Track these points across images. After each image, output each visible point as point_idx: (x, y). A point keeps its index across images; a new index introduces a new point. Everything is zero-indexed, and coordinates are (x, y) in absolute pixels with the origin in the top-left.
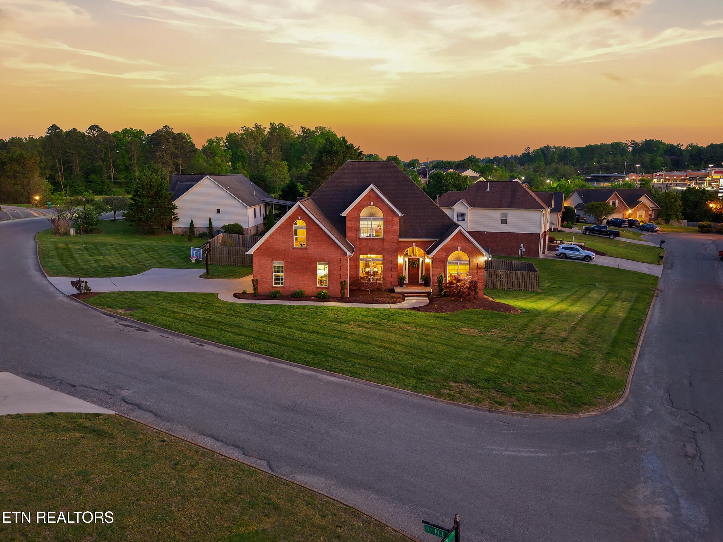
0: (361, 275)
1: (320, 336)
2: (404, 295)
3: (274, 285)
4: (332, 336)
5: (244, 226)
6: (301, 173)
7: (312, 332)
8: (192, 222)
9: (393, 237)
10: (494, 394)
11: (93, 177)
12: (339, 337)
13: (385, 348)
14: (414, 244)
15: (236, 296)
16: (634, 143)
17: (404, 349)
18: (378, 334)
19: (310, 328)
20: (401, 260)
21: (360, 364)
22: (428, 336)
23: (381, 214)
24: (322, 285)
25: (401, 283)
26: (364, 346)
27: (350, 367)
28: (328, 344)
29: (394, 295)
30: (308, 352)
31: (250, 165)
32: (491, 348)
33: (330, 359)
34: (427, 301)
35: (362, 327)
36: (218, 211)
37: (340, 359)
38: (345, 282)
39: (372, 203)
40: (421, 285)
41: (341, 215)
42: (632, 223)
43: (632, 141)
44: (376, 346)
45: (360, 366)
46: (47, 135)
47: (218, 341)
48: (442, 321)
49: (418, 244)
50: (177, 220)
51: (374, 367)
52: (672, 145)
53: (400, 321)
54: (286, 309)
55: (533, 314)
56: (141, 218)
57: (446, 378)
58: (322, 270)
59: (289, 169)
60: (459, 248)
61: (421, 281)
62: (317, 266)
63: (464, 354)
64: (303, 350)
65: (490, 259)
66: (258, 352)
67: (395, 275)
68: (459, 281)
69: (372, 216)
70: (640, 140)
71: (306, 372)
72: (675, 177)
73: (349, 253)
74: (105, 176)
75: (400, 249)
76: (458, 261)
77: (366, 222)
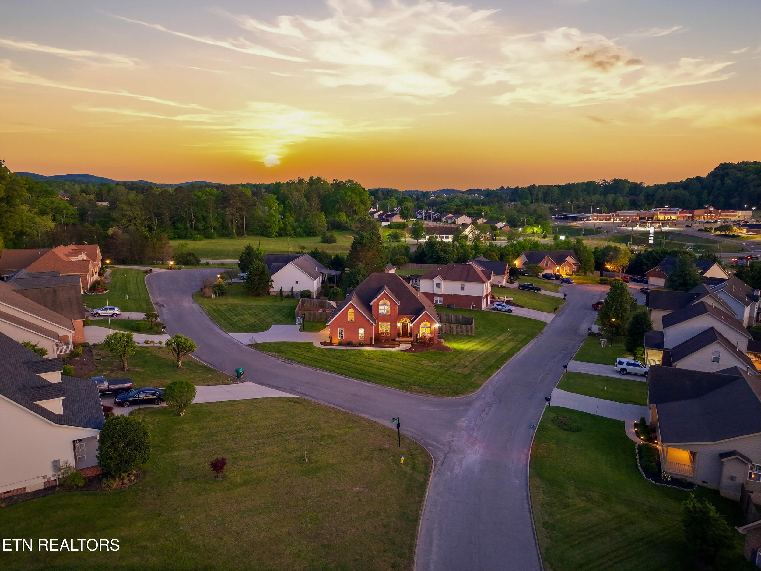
0: (379, 333)
1: (362, 367)
2: (400, 343)
3: (339, 339)
5: (311, 291)
6: (335, 221)
7: (359, 364)
8: (282, 288)
9: (395, 314)
10: (427, 390)
11: (179, 225)
12: (370, 367)
13: (389, 372)
14: (405, 317)
15: (321, 343)
17: (396, 372)
18: (387, 365)
19: (358, 362)
20: (399, 325)
22: (407, 365)
23: (389, 303)
24: (361, 339)
25: (399, 335)
26: (380, 371)
28: (366, 370)
29: (395, 342)
30: (359, 373)
31: (295, 212)
32: (432, 371)
33: (367, 376)
34: (410, 346)
35: (380, 361)
36: (297, 282)
37: (371, 376)
38: (372, 338)
39: (385, 298)
40: (408, 337)
41: (370, 304)
42: (558, 277)
43: (603, 180)
44: (385, 371)
47: (322, 369)
48: (415, 357)
49: (407, 317)
50: (273, 287)
52: (636, 184)
53: (396, 358)
54: (346, 352)
55: (458, 352)
57: (411, 384)
58: (361, 331)
59: (326, 217)
60: (426, 320)
61: (408, 335)
62: (359, 330)
63: (420, 374)
64: (357, 373)
66: (339, 374)
67: (396, 333)
68: (425, 337)
69: (385, 304)
70: (609, 180)
71: (358, 382)
72: (628, 217)
73: (374, 324)
74: (188, 225)
75: (398, 319)
76: (426, 326)
77: (382, 307)
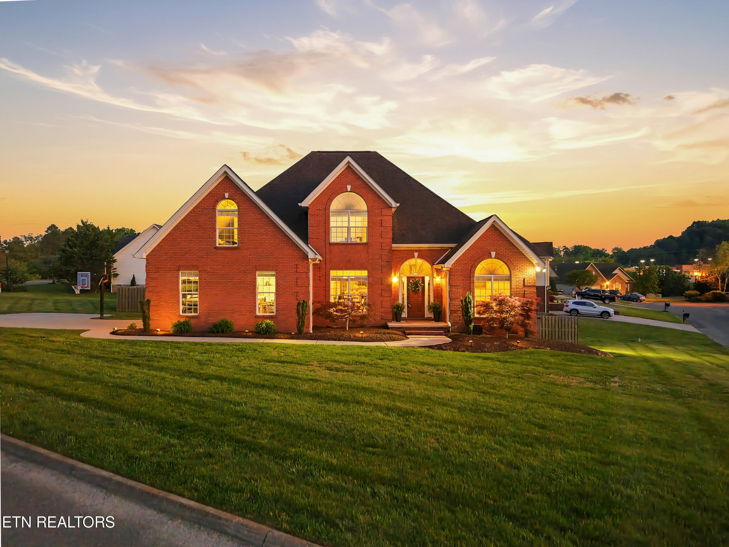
0: (332, 300)
1: (224, 386)
2: (405, 333)
3: (181, 313)
4: (257, 386)
7: (208, 378)
8: (134, 278)
9: (382, 241)
14: (416, 254)
16: (566, 248)
20: (396, 279)
21: (331, 469)
23: (363, 205)
24: (265, 312)
25: (397, 317)
26: (342, 407)
27: (292, 482)
28: (239, 404)
29: (387, 331)
33: (226, 449)
37: (262, 448)
38: (305, 303)
39: (349, 187)
40: (429, 319)
41: (300, 204)
44: (378, 408)
45: (330, 479)
46: (46, 233)
49: (422, 254)
50: (116, 275)
51: (383, 481)
56: (71, 270)
58: (265, 284)
60: (493, 254)
61: (428, 314)
62: (255, 279)
65: (544, 271)
67: (387, 303)
69: (348, 209)
70: (570, 246)
73: (311, 255)
75: (394, 261)
76: (492, 276)
77: (339, 218)
